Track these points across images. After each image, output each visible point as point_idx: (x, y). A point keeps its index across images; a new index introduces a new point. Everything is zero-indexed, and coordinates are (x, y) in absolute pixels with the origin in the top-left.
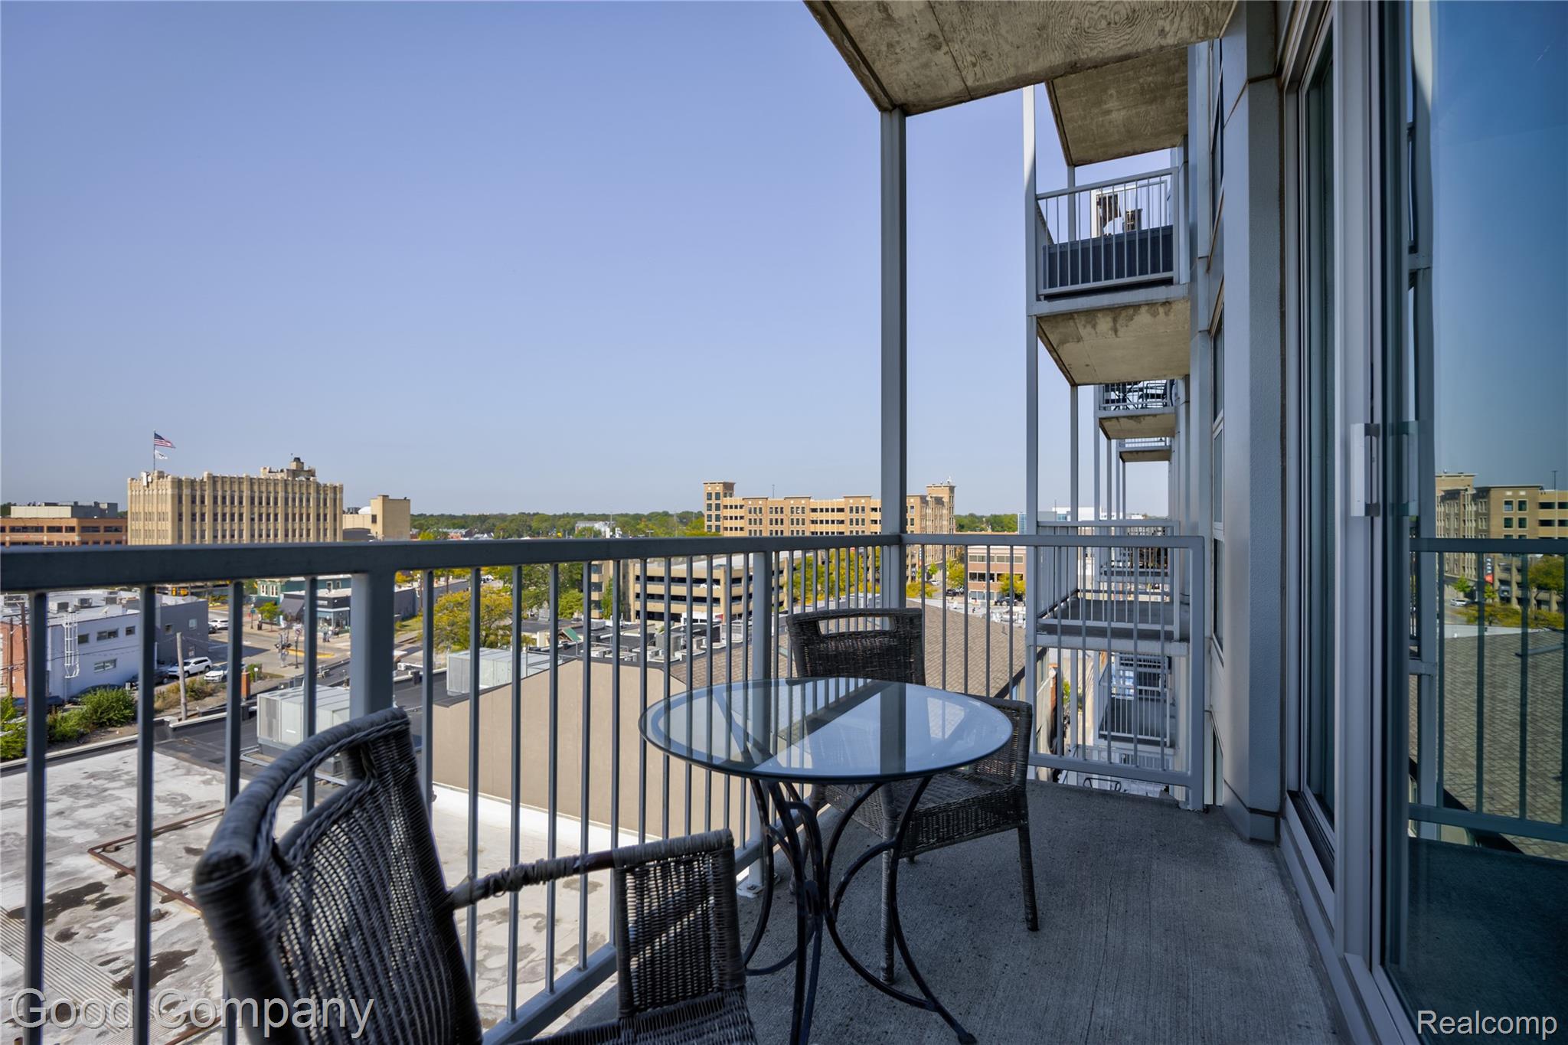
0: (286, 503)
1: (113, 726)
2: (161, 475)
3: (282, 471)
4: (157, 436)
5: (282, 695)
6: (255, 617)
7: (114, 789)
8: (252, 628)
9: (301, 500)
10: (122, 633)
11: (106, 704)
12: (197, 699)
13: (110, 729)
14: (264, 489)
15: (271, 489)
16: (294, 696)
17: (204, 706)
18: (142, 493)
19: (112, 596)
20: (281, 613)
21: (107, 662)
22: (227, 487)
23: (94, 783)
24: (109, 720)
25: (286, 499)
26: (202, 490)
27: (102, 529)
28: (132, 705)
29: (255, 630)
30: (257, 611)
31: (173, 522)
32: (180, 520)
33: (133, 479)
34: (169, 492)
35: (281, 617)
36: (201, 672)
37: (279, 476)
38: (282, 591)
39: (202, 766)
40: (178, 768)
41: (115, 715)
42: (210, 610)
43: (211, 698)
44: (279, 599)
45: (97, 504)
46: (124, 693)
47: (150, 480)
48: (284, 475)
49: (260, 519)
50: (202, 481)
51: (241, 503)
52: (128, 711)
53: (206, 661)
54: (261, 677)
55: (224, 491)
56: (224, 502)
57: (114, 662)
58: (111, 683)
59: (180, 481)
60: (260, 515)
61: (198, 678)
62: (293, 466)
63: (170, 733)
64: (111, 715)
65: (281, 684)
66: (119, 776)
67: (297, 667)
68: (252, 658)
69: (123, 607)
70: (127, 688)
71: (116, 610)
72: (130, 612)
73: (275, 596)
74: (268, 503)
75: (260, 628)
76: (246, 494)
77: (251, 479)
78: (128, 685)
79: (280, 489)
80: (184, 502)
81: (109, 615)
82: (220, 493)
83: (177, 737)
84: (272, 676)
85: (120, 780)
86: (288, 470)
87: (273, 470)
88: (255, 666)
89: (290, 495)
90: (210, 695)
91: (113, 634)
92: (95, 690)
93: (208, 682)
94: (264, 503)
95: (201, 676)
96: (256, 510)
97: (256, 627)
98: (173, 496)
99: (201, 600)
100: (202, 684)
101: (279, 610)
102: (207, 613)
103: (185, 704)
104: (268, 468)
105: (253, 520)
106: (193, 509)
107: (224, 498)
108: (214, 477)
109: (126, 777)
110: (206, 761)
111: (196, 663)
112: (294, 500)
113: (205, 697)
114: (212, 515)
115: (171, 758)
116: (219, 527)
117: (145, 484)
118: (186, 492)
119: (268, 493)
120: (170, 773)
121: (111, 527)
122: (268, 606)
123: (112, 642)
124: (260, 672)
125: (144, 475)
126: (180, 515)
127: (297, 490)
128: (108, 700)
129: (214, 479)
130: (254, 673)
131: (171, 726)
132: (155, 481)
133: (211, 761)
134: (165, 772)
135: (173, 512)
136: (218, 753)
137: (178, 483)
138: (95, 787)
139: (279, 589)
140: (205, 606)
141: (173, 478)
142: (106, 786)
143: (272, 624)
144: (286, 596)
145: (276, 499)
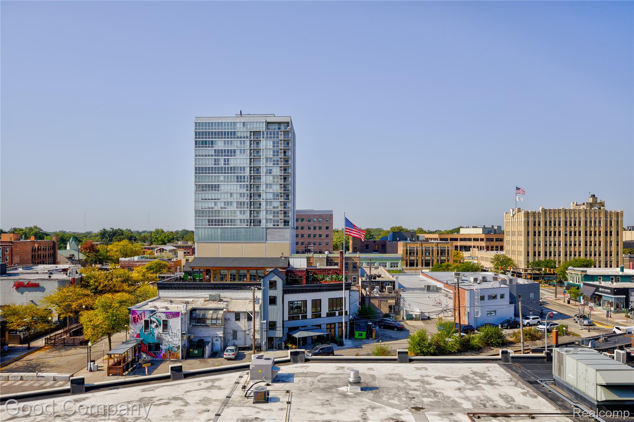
0: (586, 225)
1: (493, 346)
2: (519, 210)
3: (584, 204)
4: (518, 189)
5: (567, 351)
6: (566, 295)
7: (482, 383)
8: (564, 302)
9: (595, 222)
10: (499, 297)
11: (490, 334)
12: (532, 340)
13: (492, 348)
14: (572, 216)
15: (577, 216)
16: (573, 354)
17: (536, 345)
18: (510, 221)
19: (496, 276)
20: (582, 294)
21: (493, 311)
22: (552, 216)
23: (475, 378)
24: (492, 342)
25: (586, 222)
26: (539, 218)
27: (495, 240)
28: (501, 337)
29: (566, 304)
30: (567, 292)
31: (525, 236)
32: (528, 235)
33: (506, 213)
34: (523, 220)
35: (581, 297)
36: (534, 325)
37: (582, 207)
38: (582, 280)
39: (523, 384)
40: (511, 381)
41: (494, 340)
42: (541, 288)
43: (539, 341)
44: (580, 285)
45: (493, 226)
46: (498, 330)
47: (514, 213)
48: (585, 207)
49: (571, 235)
50: (539, 212)
51: (559, 225)
52: (499, 340)
53: (538, 318)
54: (567, 334)
55: (550, 218)
56: (550, 225)
57: (495, 312)
58: (494, 323)
59: (528, 213)
60: (571, 232)
61: (533, 328)
62: (591, 200)
63: (510, 359)
64: (492, 340)
65: (576, 341)
66: (485, 377)
67: (589, 331)
68: (563, 321)
69: (500, 283)
70: (500, 327)
71: (496, 284)
72: (503, 286)
73: (577, 283)
74: (575, 225)
75: (569, 302)
76: (562, 219)
77: (565, 210)
78: (500, 325)
79: (582, 215)
80: (530, 225)
81: (494, 287)
82: (548, 219)
83: (513, 362)
84: (574, 335)
85: (485, 379)
86: (587, 203)
87: (578, 204)
88: (564, 326)
89: (588, 219)
90: (539, 339)
91: (495, 297)
92: (486, 326)
93: (538, 331)
94: (573, 225)
95: (535, 327)
96: (568, 229)
97: (566, 302)
98: (524, 221)
99: (536, 282)
100: (535, 332)
101: (580, 293)
102: (539, 289)
103: (523, 343)
104: (575, 203)
105: (566, 235)
106: (534, 229)
107: (550, 222)
108: (545, 210)
109: (488, 379)
110: (525, 380)
111: (533, 319)
112: (591, 222)
113: (536, 340)
114: (544, 232)
115: (509, 374)
116: (548, 240)
117: (512, 216)
118: (531, 219)
119: (575, 218)
120: (508, 383)
121: (498, 239)
122: (573, 290)
123: (494, 300)
124: (566, 331)
125: (511, 210)
126: (528, 232)
127: (593, 216)
128: (491, 332)
129: (545, 211)
130: (563, 331)
131: (511, 355)
132: (516, 214)
133: (527, 381)
134: (505, 381)
135: (525, 231)
136: (532, 378)
137: (527, 214)
138: (475, 380)
139: (580, 280)
140: (538, 285)
141: (525, 212)
142: (479, 381)
143: (576, 301)
144: (584, 284)
145: (580, 222)
